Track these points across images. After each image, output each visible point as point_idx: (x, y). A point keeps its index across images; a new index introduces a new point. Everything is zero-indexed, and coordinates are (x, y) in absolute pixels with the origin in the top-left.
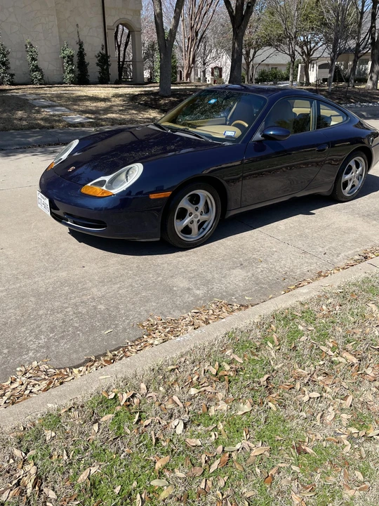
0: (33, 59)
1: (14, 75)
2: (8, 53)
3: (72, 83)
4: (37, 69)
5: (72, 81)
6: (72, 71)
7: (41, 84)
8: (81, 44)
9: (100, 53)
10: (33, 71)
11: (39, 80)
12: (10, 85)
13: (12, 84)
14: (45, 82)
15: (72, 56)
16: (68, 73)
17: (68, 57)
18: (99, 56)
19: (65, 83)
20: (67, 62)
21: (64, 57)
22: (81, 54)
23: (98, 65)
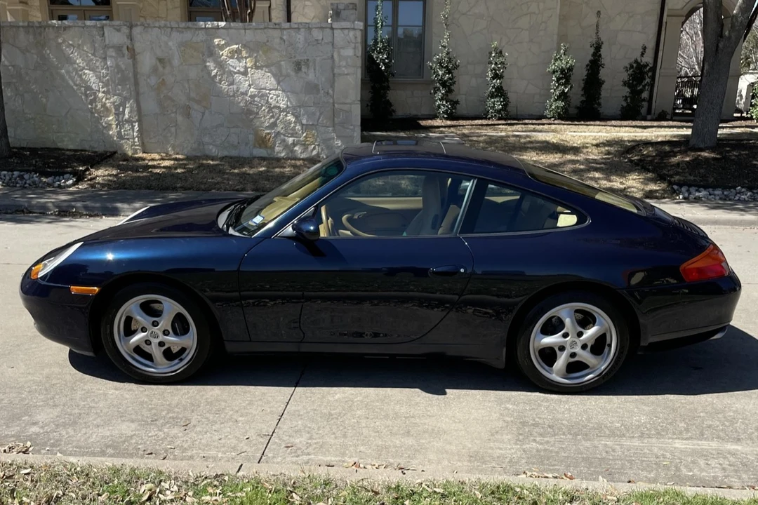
0: (496, 76)
1: (457, 102)
2: (456, 67)
3: (561, 117)
4: (500, 92)
5: (559, 114)
6: (563, 96)
7: (500, 119)
8: (598, 47)
9: (636, 61)
10: (492, 96)
11: (499, 111)
12: (447, 119)
13: (451, 117)
14: (509, 115)
15: (570, 69)
16: (556, 100)
17: (562, 71)
18: (631, 66)
19: (545, 117)
20: (558, 79)
21: (554, 72)
22: (595, 64)
23: (625, 84)
